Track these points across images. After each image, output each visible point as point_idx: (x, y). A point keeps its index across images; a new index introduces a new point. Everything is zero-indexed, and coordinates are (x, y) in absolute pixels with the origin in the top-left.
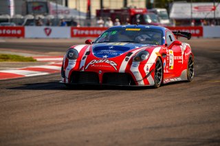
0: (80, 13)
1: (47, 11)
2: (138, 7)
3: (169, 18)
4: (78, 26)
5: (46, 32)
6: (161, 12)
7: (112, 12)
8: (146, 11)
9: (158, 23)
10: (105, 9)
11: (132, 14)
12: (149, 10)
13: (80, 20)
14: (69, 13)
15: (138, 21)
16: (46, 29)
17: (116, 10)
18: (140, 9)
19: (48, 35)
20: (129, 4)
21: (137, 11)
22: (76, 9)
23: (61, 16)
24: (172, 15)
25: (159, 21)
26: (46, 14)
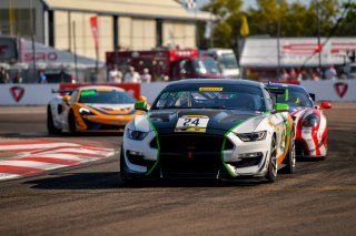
0: (76, 58)
1: (16, 56)
2: (182, 47)
3: (239, 66)
4: (74, 82)
5: (14, 94)
6: (223, 55)
7: (136, 55)
8: (197, 54)
9: (218, 74)
10: (122, 50)
11: (172, 59)
12: (202, 52)
13: (76, 70)
14: (56, 58)
15: (183, 71)
16: (13, 89)
17: (142, 53)
18: (187, 50)
19: (18, 99)
20: (167, 42)
21: (180, 54)
22: (69, 51)
23: (42, 65)
24: (244, 61)
25: (221, 71)
26: (13, 60)
